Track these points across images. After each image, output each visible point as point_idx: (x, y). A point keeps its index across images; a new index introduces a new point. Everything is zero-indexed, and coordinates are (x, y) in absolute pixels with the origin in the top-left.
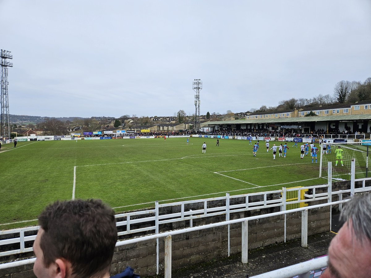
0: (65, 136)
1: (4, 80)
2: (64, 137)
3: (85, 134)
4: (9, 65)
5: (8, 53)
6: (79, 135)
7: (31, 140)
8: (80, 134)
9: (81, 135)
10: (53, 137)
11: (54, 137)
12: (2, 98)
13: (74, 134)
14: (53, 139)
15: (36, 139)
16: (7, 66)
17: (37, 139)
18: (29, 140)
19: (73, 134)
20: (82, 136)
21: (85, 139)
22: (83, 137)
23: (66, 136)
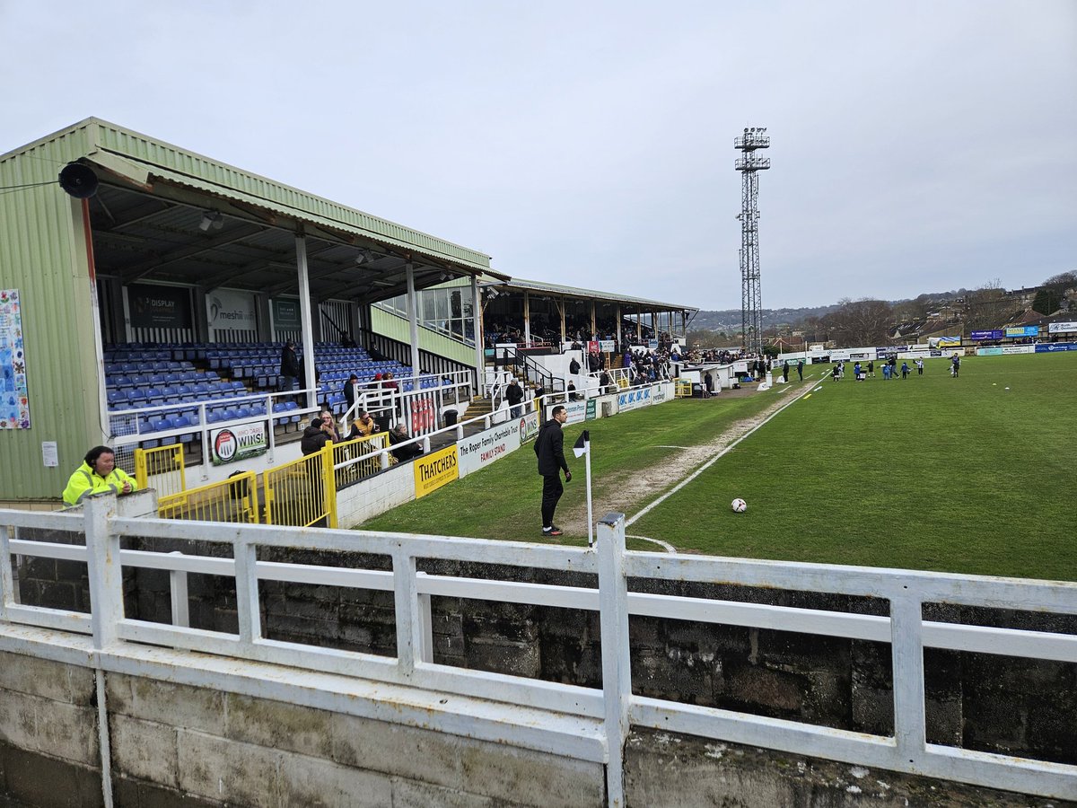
0: (909, 347)
1: (750, 208)
2: (906, 349)
3: (975, 336)
4: (761, 166)
5: (759, 135)
6: (956, 341)
7: (815, 360)
8: (958, 338)
9: (961, 341)
10: (872, 350)
11: (877, 351)
12: (746, 257)
13: (938, 339)
14: (873, 357)
15: (828, 358)
16: (757, 169)
17: (831, 359)
18: (809, 362)
19: (934, 340)
20: (965, 343)
21: (978, 354)
22: (970, 349)
23: (914, 346)
